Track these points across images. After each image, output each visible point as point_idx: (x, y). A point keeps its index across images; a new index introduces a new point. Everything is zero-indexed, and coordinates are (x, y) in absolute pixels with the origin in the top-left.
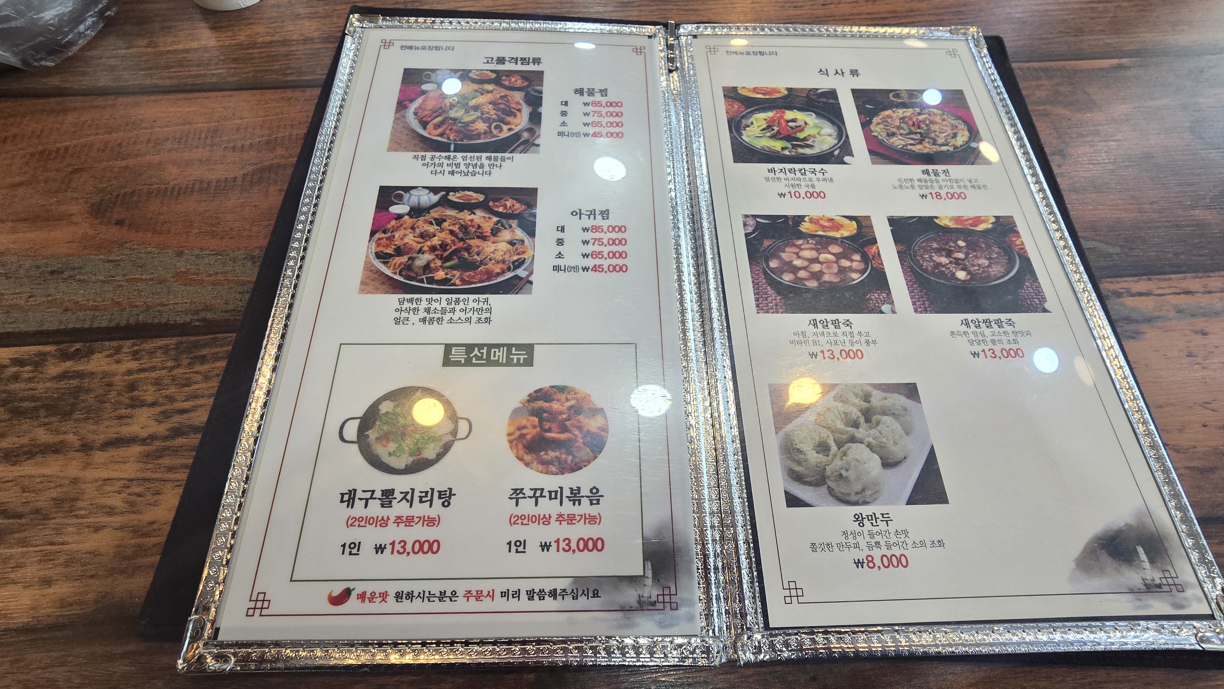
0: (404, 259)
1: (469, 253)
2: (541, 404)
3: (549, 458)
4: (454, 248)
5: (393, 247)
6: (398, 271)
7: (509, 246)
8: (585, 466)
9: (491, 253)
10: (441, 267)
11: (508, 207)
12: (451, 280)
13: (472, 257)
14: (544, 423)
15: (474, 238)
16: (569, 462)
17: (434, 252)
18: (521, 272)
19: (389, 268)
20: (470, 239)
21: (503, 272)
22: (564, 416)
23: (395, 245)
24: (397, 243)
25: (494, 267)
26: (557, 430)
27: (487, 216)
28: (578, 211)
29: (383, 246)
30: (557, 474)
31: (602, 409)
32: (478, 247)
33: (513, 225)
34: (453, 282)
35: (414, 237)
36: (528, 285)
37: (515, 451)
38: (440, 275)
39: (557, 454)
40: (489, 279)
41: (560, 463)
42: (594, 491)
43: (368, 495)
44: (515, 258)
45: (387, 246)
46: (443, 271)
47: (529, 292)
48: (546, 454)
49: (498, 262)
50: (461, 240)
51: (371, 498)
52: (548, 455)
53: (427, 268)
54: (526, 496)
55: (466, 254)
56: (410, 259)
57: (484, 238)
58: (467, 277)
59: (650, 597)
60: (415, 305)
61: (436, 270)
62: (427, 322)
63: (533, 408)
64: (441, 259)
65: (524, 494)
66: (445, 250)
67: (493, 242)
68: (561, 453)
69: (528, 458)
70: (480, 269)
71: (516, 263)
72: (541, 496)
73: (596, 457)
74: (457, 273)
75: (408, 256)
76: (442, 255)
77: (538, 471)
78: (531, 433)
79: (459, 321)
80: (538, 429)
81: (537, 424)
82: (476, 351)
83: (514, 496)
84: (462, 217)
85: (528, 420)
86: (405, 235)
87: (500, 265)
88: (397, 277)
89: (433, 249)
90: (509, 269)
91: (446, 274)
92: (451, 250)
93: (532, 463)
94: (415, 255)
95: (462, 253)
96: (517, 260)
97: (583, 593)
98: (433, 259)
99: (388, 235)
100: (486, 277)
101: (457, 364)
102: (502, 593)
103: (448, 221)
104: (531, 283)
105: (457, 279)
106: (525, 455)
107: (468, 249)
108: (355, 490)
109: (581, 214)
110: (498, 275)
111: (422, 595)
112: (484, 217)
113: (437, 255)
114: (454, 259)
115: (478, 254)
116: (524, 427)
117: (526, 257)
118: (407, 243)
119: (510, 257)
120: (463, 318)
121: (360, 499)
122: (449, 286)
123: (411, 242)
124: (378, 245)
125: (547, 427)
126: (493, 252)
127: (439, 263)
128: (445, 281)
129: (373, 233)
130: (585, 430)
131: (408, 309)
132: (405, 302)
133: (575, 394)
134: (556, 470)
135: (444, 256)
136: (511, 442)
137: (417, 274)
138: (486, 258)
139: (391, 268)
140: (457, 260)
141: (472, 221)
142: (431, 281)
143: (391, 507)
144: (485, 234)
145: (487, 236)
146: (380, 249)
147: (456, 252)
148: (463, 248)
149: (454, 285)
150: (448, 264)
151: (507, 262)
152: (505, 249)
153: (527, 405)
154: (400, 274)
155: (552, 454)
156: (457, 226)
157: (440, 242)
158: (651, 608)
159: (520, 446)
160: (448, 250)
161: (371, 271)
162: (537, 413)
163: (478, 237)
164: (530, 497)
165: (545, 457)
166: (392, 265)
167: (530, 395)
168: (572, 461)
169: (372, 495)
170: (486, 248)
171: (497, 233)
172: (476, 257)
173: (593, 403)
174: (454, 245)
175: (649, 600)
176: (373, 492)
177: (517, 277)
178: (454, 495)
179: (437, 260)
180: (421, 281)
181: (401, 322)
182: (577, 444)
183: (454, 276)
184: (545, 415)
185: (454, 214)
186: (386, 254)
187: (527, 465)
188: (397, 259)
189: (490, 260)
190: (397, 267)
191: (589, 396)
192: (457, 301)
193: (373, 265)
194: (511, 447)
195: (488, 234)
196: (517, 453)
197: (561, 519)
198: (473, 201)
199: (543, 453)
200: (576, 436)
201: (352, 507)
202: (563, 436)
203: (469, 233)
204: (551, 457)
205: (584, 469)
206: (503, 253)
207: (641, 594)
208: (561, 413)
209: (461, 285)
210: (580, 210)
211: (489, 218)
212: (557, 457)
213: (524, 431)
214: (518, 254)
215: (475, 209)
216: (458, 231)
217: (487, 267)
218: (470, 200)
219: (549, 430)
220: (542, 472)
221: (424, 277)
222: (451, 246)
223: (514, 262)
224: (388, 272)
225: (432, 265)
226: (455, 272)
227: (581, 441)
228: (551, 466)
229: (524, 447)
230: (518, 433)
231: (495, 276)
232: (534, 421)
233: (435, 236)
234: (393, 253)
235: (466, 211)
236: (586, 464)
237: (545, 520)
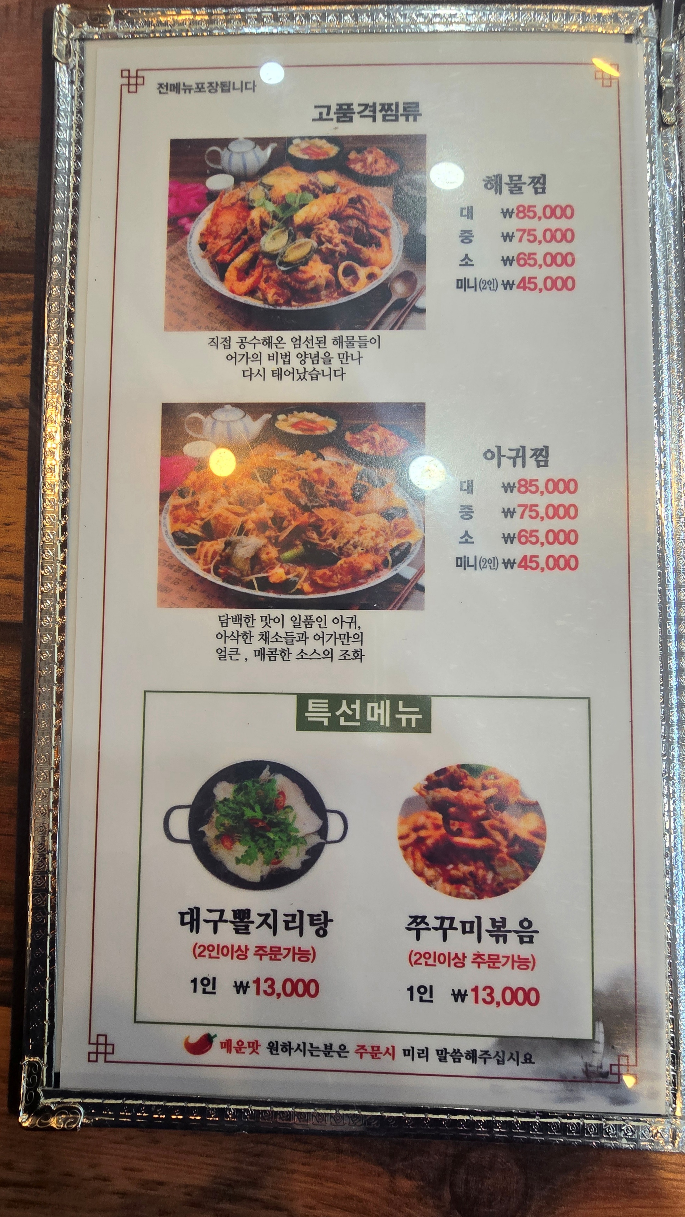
0: (218, 545)
1: (320, 534)
2: (446, 792)
3: (460, 874)
4: (294, 524)
5: (198, 522)
6: (212, 566)
7: (383, 521)
8: (513, 888)
9: (355, 533)
10: (278, 559)
11: (377, 443)
12: (295, 583)
13: (324, 540)
14: (451, 822)
15: (322, 506)
16: (489, 882)
17: (264, 532)
18: (405, 570)
19: (197, 560)
20: (319, 507)
21: (377, 569)
22: (481, 813)
23: (202, 519)
24: (203, 515)
25: (360, 560)
26: (469, 833)
27: (343, 461)
28: (495, 450)
29: (183, 522)
30: (472, 898)
31: (537, 804)
32: (333, 522)
33: (388, 480)
34: (298, 586)
35: (230, 503)
36: (417, 592)
37: (411, 862)
38: (278, 574)
39: (472, 868)
40: (354, 582)
41: (475, 882)
42: (526, 924)
43: (216, 916)
44: (394, 543)
45: (189, 521)
46: (281, 567)
47: (420, 606)
48: (456, 868)
49: (367, 551)
50: (305, 509)
51: (221, 920)
52: (458, 870)
53: (255, 560)
54: (430, 926)
55: (315, 536)
56: (228, 544)
57: (343, 506)
58: (321, 577)
59: (601, 1067)
60: (244, 628)
61: (271, 565)
62: (267, 657)
63: (434, 799)
64: (276, 544)
65: (427, 924)
66: (281, 529)
67: (358, 514)
68: (477, 868)
69: (430, 873)
70: (340, 562)
71: (397, 553)
72: (451, 928)
73: (526, 877)
74: (304, 572)
75: (224, 539)
76: (277, 538)
77: (445, 893)
78: (432, 836)
79: (315, 656)
80: (443, 831)
81: (440, 822)
82: (344, 707)
83: (413, 926)
84: (303, 465)
85: (428, 817)
86: (214, 501)
87: (371, 557)
88: (211, 578)
89: (262, 527)
90: (385, 564)
91: (287, 573)
92: (290, 528)
93: (437, 879)
94: (234, 538)
95: (309, 534)
96: (398, 547)
97: (511, 1057)
98: (265, 546)
99: (188, 500)
100: (349, 578)
101: (317, 726)
102: (404, 1050)
103: (281, 471)
104: (422, 589)
105: (305, 581)
106: (426, 869)
107: (317, 526)
108: (198, 909)
109: (500, 456)
110: (369, 574)
111: (302, 1047)
112: (339, 464)
113: (269, 538)
114: (296, 545)
115: (334, 535)
116: (423, 827)
117: (412, 542)
118: (220, 516)
119: (386, 540)
120: (320, 650)
121: (207, 921)
122: (294, 593)
123: (225, 514)
124: (176, 519)
125: (455, 828)
126: (358, 532)
127: (273, 552)
128: (285, 586)
129: (164, 497)
130: (511, 834)
131: (235, 634)
132: (230, 621)
133: (496, 778)
134: (471, 893)
135: (281, 538)
136: (404, 848)
137: (241, 572)
138: (348, 542)
139: (201, 561)
140: (301, 547)
141: (319, 471)
142: (264, 584)
143: (249, 933)
144: (342, 498)
145: (345, 502)
146: (180, 526)
147: (299, 531)
148: (310, 525)
149: (301, 591)
150: (288, 555)
151: (382, 551)
152: (376, 527)
153: (423, 792)
154: (217, 574)
155: (464, 869)
156: (297, 483)
157: (271, 514)
158: (601, 1079)
159: (418, 855)
160: (285, 528)
161: (171, 567)
162: (439, 806)
163: (333, 504)
164: (436, 929)
165: (454, 872)
166: (202, 557)
167: (428, 779)
168: (494, 879)
169: (221, 916)
170: (347, 525)
171: (361, 495)
172: (331, 541)
173: (522, 793)
174: (295, 520)
175: (600, 1070)
176: (222, 912)
177: (398, 579)
178: (332, 921)
179: (270, 547)
180: (250, 585)
181: (228, 657)
182: (500, 855)
183: (299, 576)
184: (452, 809)
185: (289, 459)
186: (190, 535)
187: (429, 882)
188: (208, 544)
189: (355, 547)
190: (209, 559)
191: (517, 782)
192: (309, 622)
193: (172, 556)
194: (405, 856)
195: (348, 498)
196: (415, 866)
197: (479, 960)
198: (318, 433)
199: (451, 867)
200: (498, 843)
201: (197, 932)
202: (478, 843)
203: (316, 496)
204: (464, 874)
205: (511, 892)
206: (374, 534)
207: (589, 1061)
208: (476, 807)
209: (312, 593)
210: (499, 448)
211: (347, 466)
212: (471, 873)
213: (423, 833)
214: (399, 536)
215: (322, 448)
216: (298, 491)
217: (351, 559)
218: (313, 429)
219: (460, 833)
220: (450, 894)
221: (253, 577)
222: (289, 521)
223: (393, 551)
224: (197, 569)
225: (264, 557)
226: (301, 569)
227: (505, 850)
228: (464, 886)
229: (424, 856)
230: (413, 836)
231: (363, 577)
232: (436, 819)
233: (262, 501)
234: (199, 534)
235: (308, 452)
236: (513, 885)
237: (457, 960)
